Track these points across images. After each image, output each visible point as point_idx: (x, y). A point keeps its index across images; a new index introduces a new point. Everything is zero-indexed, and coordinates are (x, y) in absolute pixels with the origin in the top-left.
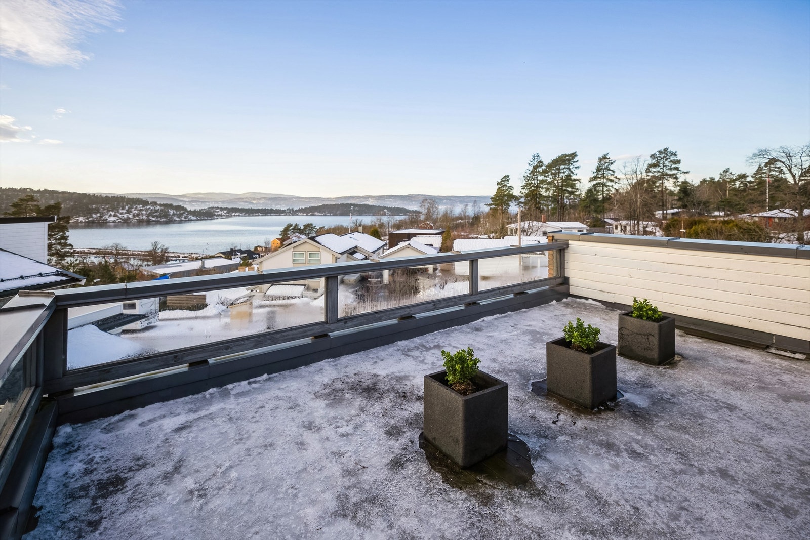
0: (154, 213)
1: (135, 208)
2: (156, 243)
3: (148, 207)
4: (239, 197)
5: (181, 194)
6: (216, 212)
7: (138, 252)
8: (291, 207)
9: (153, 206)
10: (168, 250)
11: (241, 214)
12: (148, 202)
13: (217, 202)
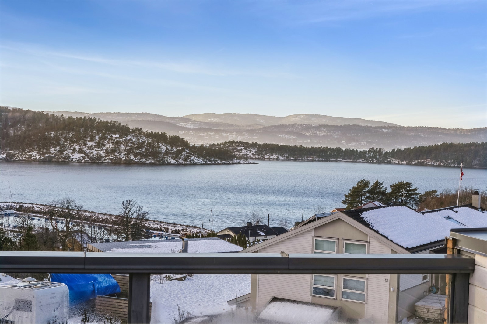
0: (137, 148)
1: (110, 139)
2: (129, 202)
3: (129, 138)
4: (280, 123)
5: (181, 116)
6: (238, 151)
7: (106, 216)
8: (376, 147)
9: (136, 136)
10: (148, 216)
11: (280, 157)
12: (129, 128)
13: (239, 131)
